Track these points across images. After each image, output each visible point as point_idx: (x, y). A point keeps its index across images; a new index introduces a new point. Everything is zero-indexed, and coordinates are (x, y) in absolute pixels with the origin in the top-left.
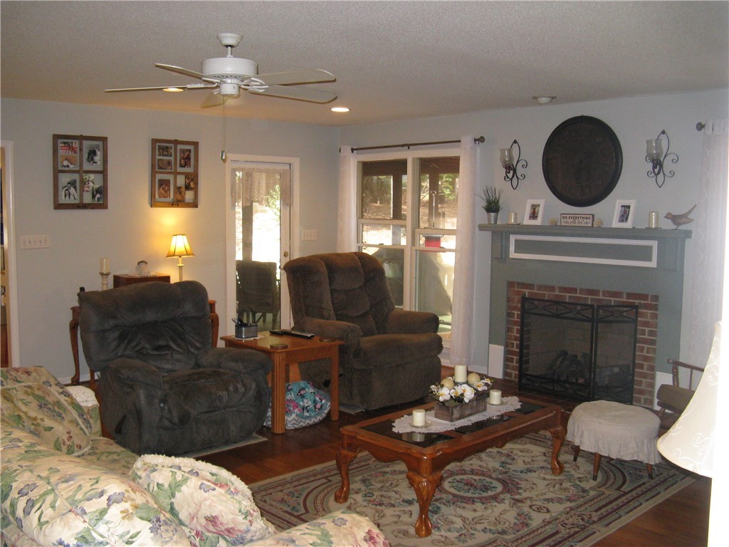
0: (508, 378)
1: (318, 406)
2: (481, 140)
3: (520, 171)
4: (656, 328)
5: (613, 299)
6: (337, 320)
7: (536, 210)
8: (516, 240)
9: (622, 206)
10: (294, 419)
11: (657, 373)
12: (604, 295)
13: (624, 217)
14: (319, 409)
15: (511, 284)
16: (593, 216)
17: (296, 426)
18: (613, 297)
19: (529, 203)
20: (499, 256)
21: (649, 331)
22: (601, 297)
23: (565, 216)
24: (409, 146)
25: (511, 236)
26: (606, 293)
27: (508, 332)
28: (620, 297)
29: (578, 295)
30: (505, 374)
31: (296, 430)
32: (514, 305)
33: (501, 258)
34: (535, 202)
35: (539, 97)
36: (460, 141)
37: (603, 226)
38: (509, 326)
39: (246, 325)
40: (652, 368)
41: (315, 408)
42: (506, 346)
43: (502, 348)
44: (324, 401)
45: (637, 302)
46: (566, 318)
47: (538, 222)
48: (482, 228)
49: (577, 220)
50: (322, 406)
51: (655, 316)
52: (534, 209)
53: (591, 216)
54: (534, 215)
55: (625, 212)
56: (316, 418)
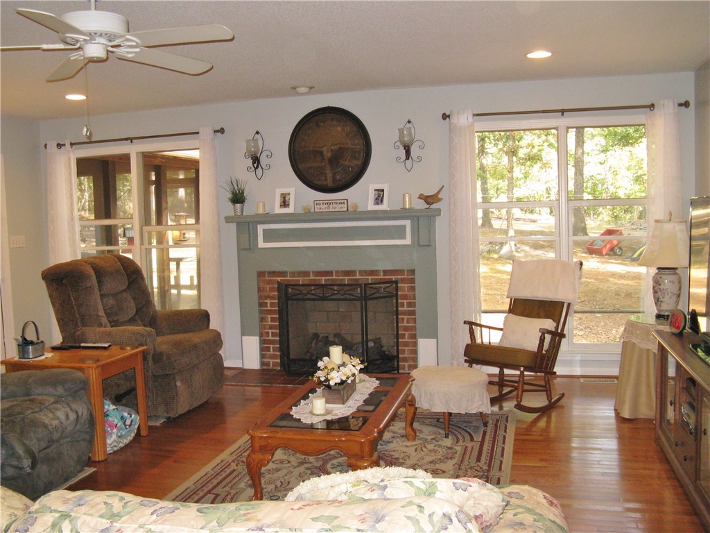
0: (265, 368)
1: (128, 422)
2: (222, 131)
3: (264, 161)
4: (414, 299)
5: (370, 277)
6: (112, 327)
7: (287, 199)
8: (263, 230)
9: (375, 190)
10: (115, 441)
11: (419, 340)
12: (360, 275)
13: (379, 198)
14: (130, 426)
15: (261, 274)
16: (347, 200)
17: (115, 449)
18: (371, 276)
19: (279, 192)
20: (246, 247)
21: (407, 302)
22: (358, 277)
23: (318, 202)
24: (131, 139)
25: (259, 226)
26: (362, 272)
27: (261, 321)
28: (376, 275)
29: (334, 277)
30: (262, 364)
31: (115, 452)
32: (266, 294)
33: (250, 249)
34: (285, 191)
35: (298, 87)
36: (198, 133)
37: (358, 210)
38: (263, 316)
39: (32, 343)
40: (414, 337)
41: (126, 426)
42: (261, 336)
43: (258, 338)
44: (133, 416)
45: (394, 278)
46: (332, 300)
47: (290, 210)
48: (228, 220)
49: (331, 206)
50: (132, 421)
51: (413, 289)
52: (284, 198)
53: (345, 201)
54: (285, 204)
55: (379, 195)
56: (130, 436)
